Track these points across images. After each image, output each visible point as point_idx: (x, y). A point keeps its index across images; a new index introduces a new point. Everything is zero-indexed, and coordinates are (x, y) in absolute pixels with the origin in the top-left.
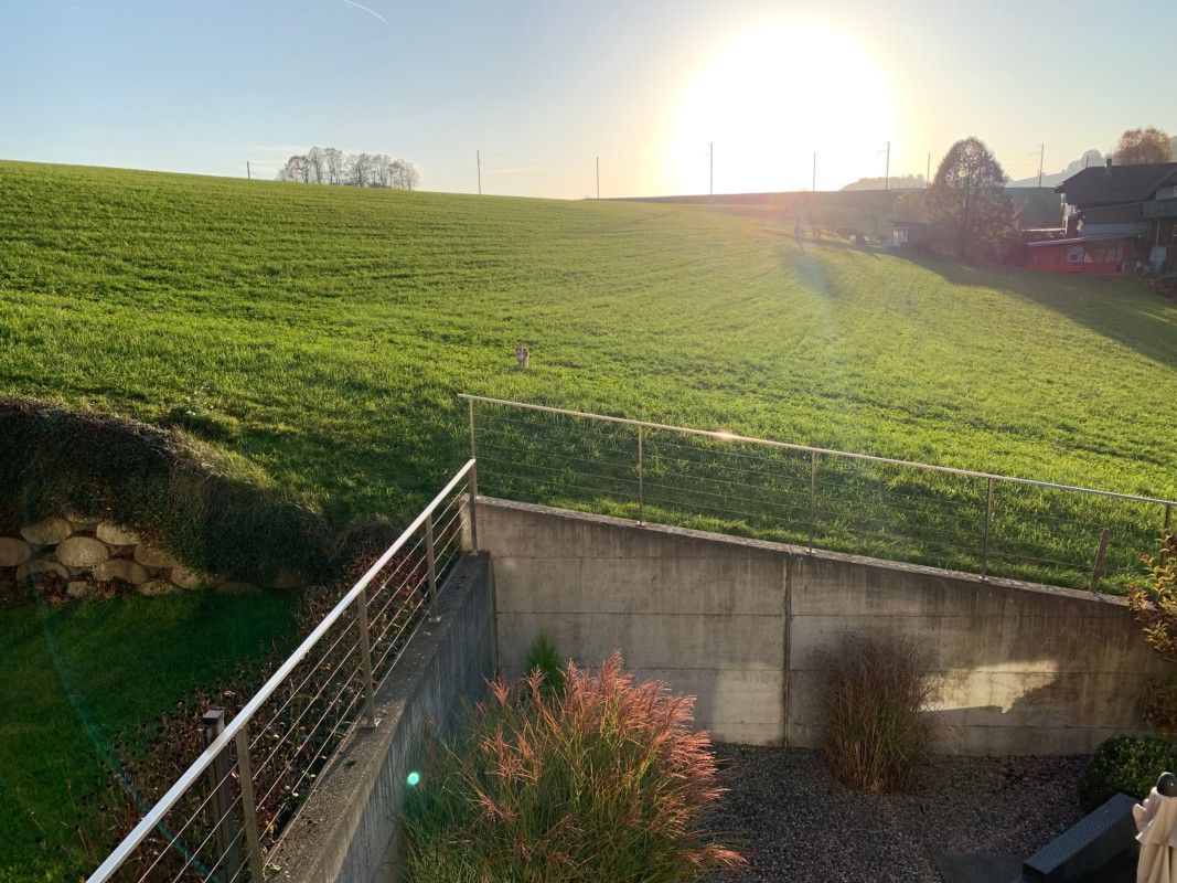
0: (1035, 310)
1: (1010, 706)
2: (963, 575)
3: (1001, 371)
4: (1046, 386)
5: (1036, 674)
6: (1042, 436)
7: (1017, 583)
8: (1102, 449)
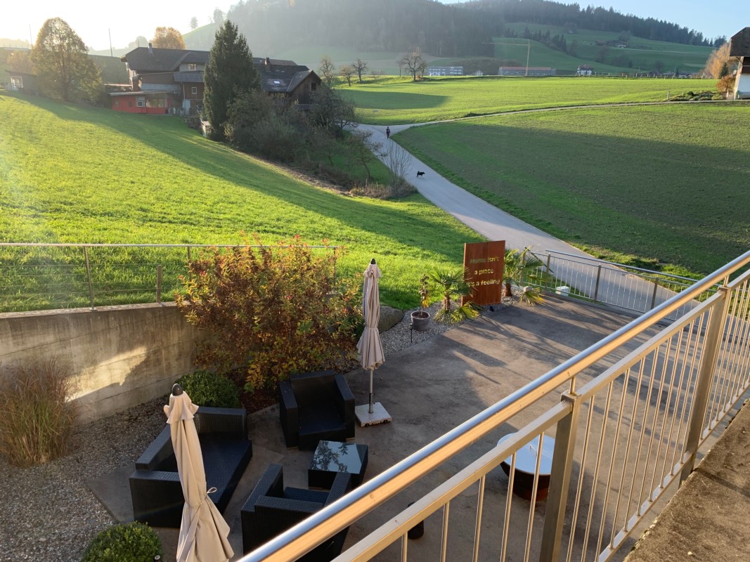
0: (120, 137)
1: (124, 380)
2: (80, 310)
3: (101, 177)
4: (130, 185)
5: (135, 357)
6: (129, 216)
7: (115, 307)
8: (164, 220)
